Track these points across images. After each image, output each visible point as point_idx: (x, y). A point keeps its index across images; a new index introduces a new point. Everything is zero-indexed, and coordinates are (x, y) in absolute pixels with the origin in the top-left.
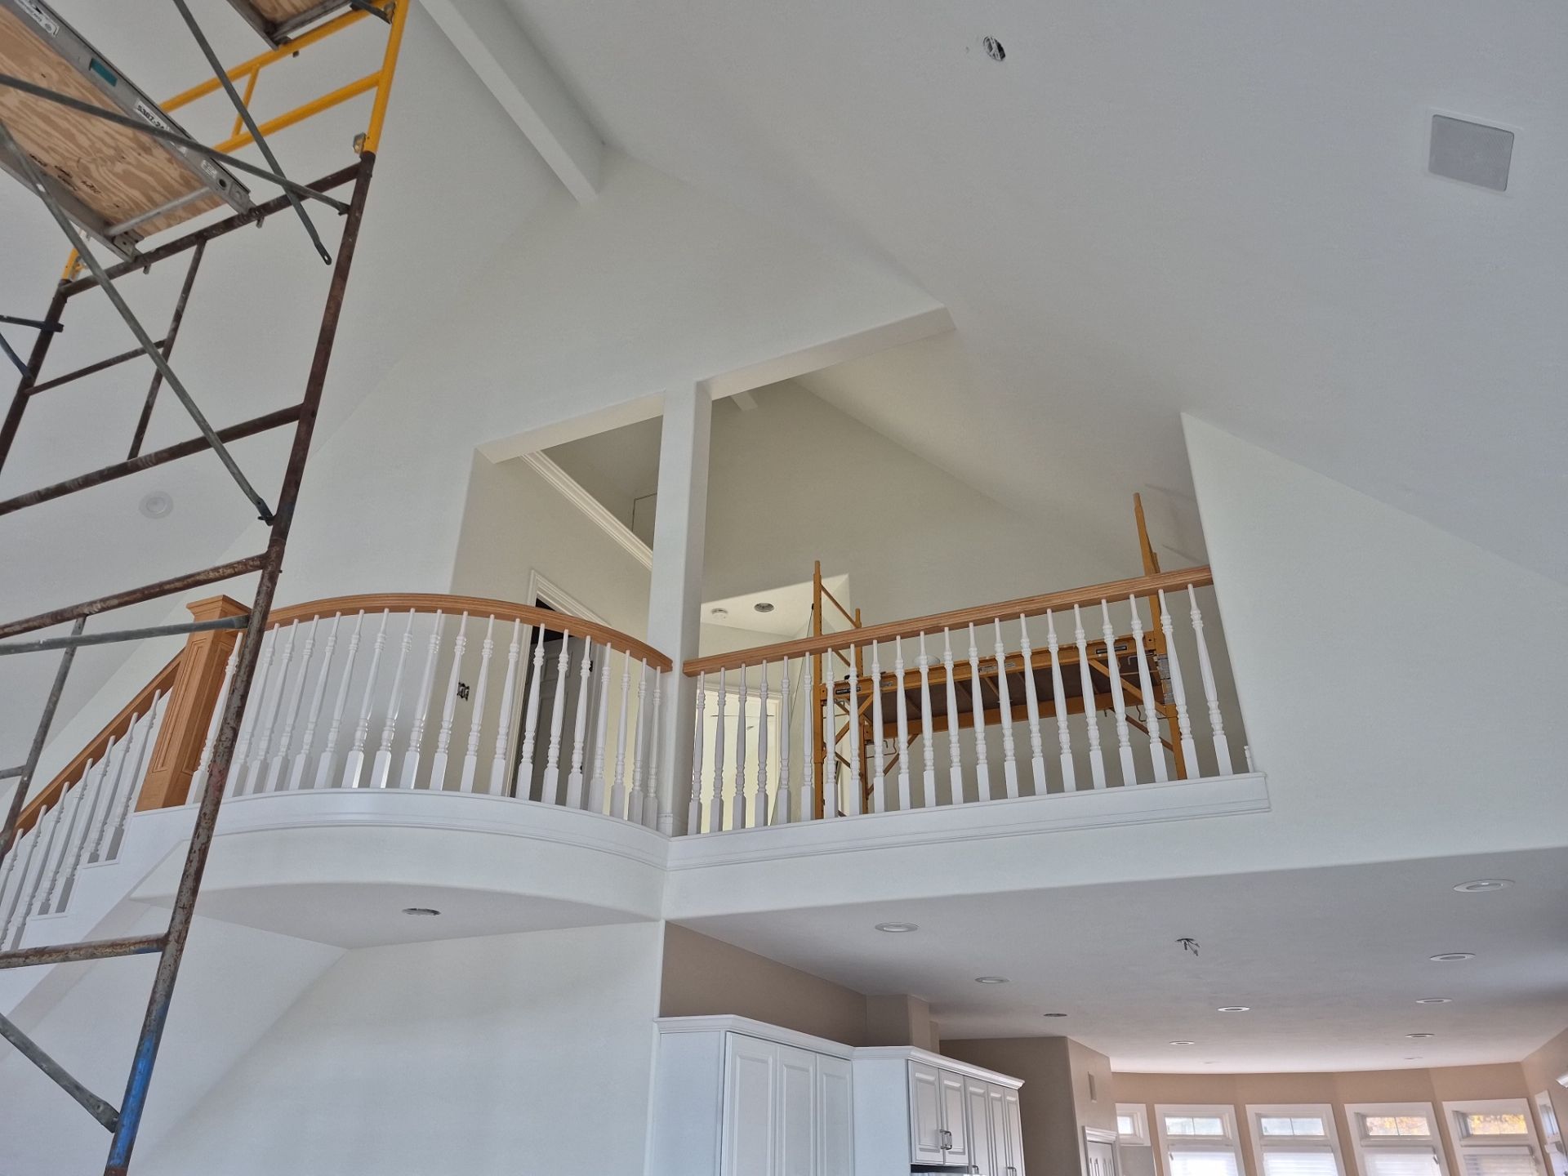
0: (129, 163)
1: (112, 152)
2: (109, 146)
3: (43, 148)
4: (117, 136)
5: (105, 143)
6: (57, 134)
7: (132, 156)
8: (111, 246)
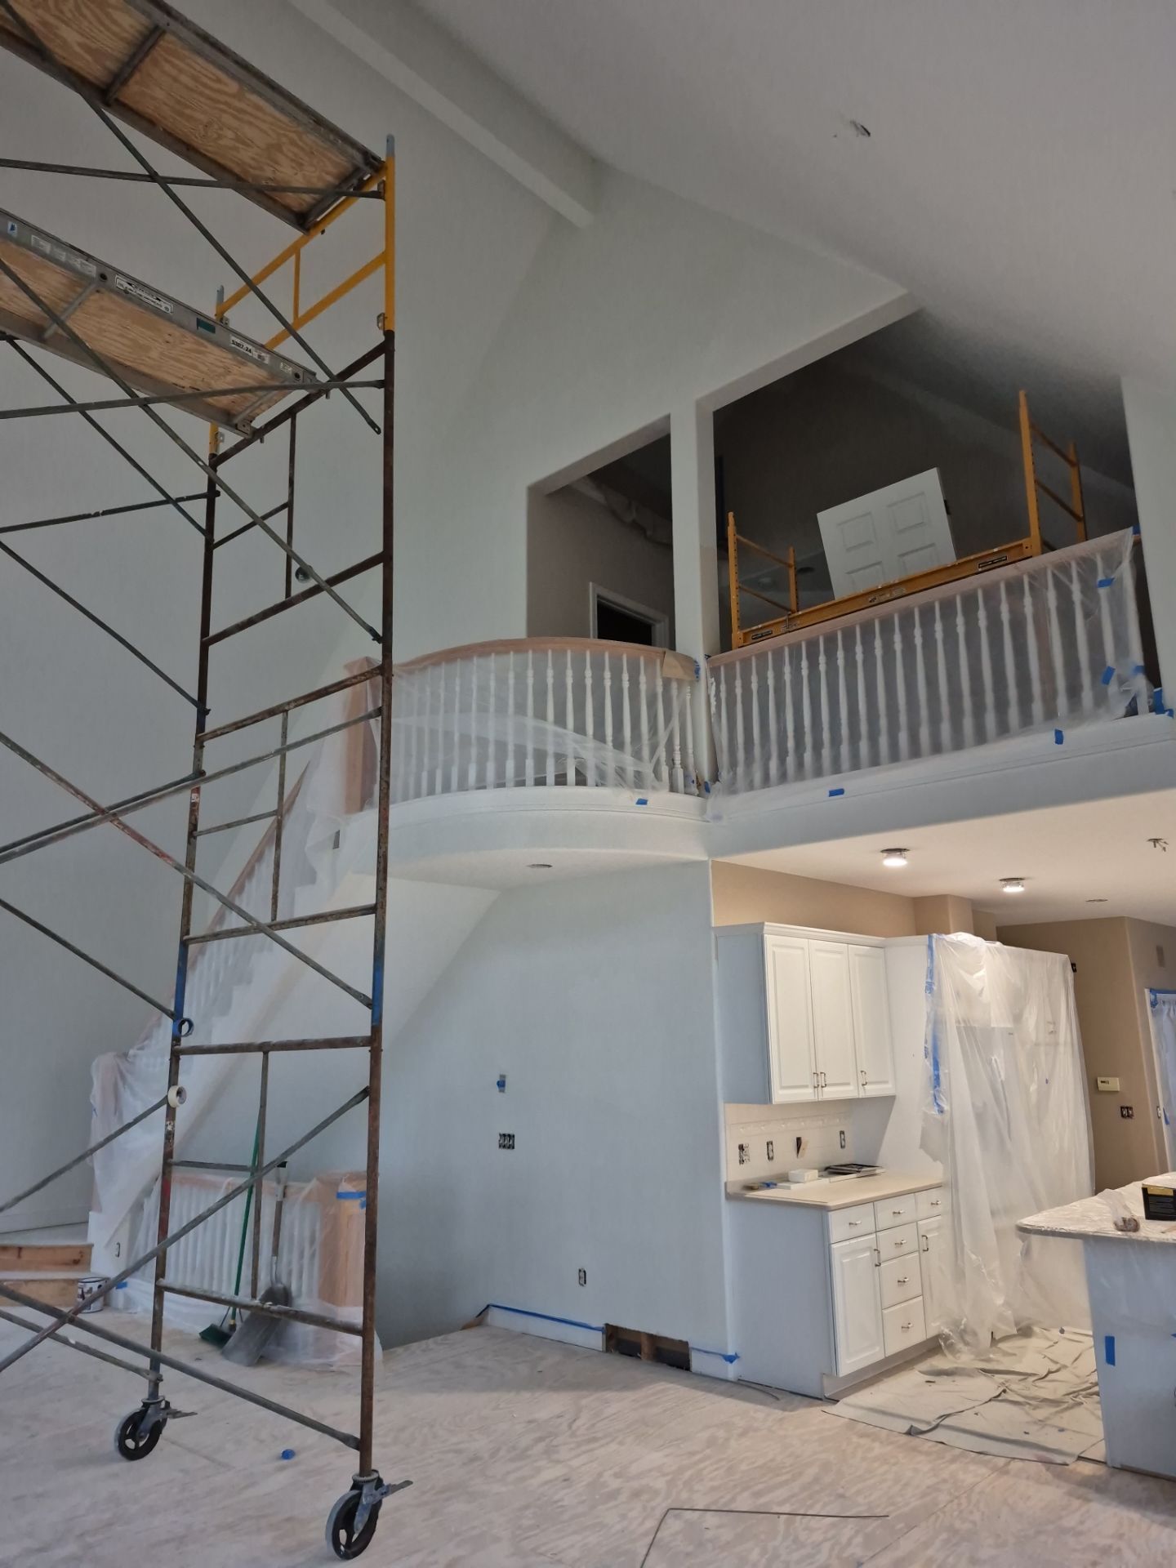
0: (235, 375)
1: (221, 370)
2: (220, 367)
3: (180, 378)
4: (223, 360)
5: (217, 366)
6: (186, 367)
7: (235, 369)
8: (236, 431)
